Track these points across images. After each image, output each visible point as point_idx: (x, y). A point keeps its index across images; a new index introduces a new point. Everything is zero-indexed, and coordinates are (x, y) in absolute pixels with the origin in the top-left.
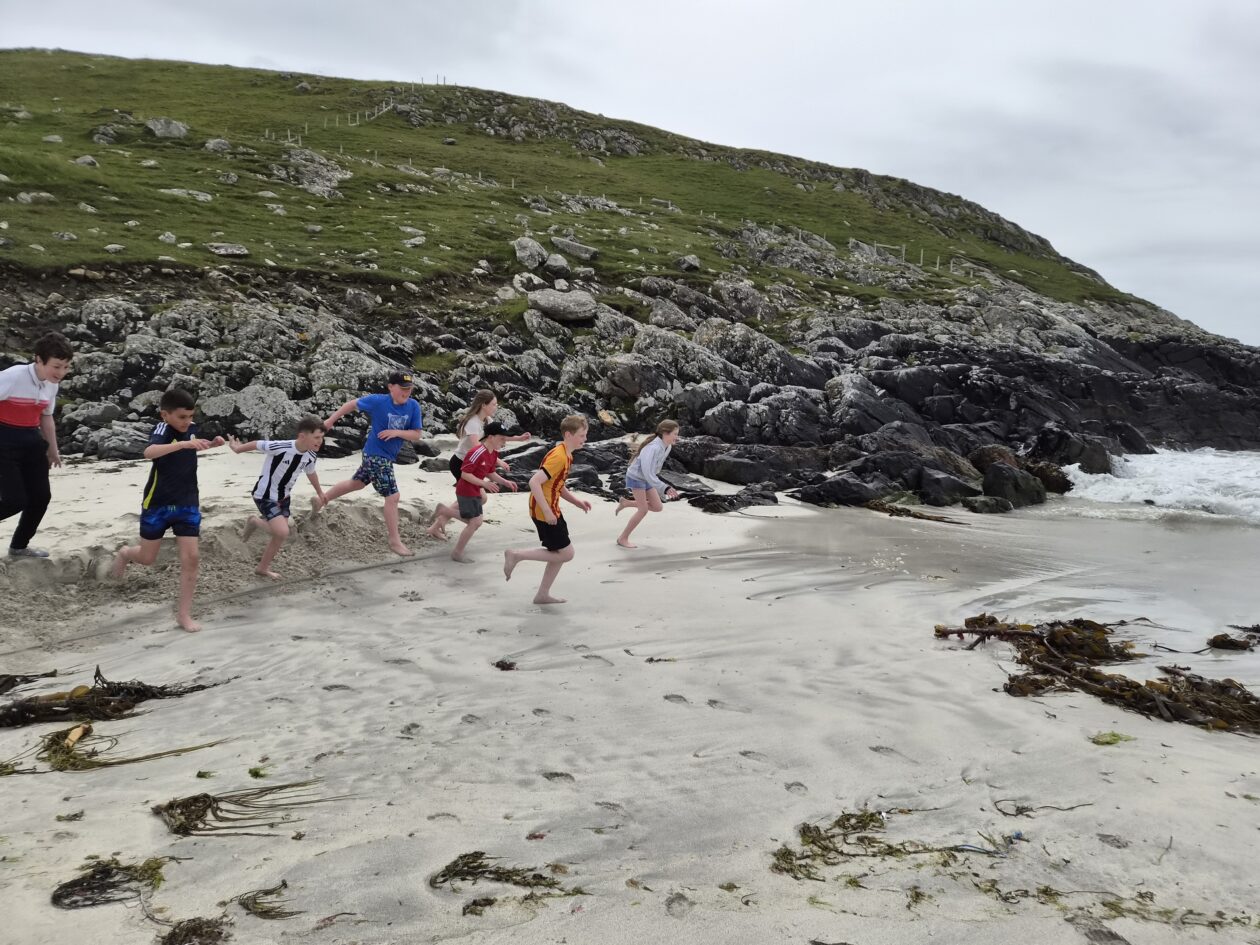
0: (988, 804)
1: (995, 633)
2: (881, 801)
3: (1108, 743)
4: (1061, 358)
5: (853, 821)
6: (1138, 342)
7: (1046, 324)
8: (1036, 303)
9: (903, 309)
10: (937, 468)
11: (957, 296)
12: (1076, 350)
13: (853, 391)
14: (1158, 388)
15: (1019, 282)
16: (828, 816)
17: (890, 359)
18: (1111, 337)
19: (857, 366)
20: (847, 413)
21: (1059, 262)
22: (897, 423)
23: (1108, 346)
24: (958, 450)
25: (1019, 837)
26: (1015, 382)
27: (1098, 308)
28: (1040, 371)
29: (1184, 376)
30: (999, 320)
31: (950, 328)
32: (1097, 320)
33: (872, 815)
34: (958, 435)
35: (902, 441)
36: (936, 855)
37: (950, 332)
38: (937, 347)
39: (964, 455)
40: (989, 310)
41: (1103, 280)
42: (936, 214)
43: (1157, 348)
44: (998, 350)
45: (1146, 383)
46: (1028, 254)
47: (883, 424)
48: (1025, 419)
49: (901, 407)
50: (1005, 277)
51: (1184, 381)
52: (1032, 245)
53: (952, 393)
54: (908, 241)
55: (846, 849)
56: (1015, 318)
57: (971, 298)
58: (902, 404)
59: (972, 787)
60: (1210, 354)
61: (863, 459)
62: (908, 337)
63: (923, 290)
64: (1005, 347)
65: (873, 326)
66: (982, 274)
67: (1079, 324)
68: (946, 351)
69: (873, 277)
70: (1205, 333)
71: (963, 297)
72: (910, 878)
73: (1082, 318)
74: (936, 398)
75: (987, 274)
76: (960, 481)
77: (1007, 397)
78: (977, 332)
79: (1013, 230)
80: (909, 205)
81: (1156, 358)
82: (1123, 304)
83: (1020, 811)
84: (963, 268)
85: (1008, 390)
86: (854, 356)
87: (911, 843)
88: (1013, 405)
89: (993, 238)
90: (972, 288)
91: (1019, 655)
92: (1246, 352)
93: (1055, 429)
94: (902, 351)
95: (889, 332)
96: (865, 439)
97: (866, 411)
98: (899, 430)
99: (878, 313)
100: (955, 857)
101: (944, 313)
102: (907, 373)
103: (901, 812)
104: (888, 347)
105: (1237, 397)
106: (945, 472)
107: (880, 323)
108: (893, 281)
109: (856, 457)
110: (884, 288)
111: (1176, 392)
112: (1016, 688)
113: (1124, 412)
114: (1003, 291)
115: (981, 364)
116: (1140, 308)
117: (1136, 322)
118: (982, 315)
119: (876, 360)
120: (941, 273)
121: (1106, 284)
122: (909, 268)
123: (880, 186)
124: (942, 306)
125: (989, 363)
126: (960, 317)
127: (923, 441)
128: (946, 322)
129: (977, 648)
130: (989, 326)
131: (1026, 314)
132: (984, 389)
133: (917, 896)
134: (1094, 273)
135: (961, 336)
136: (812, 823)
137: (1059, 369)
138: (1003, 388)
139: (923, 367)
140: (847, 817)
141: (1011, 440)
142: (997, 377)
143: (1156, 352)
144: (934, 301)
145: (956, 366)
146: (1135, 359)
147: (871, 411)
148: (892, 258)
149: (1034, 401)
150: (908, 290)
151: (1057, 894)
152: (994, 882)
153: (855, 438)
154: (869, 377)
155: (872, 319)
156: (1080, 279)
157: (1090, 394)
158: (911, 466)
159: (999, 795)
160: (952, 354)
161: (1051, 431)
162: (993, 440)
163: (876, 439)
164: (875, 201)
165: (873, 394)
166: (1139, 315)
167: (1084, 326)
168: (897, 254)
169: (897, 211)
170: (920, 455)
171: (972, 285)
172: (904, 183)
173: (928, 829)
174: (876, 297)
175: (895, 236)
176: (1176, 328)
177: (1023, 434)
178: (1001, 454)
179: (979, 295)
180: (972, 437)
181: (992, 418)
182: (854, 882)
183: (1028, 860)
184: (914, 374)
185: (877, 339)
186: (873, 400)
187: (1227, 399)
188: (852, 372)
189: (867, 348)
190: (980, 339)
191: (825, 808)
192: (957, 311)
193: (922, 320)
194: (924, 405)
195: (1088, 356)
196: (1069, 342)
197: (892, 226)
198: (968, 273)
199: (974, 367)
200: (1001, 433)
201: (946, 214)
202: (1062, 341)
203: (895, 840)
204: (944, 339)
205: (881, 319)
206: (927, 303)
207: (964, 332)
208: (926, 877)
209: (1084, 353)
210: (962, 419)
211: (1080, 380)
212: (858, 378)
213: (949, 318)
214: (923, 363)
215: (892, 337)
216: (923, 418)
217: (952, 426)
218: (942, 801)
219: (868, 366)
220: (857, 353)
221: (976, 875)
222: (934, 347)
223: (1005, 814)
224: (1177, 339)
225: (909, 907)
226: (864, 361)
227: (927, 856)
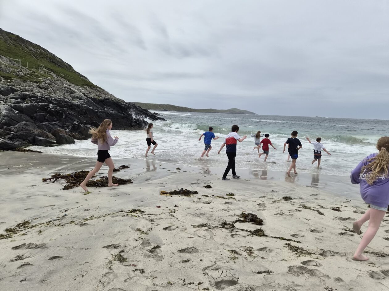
0: (58, 211)
1: (60, 177)
2: (29, 219)
3: (87, 194)
4: (78, 103)
5: (21, 224)
6: (99, 99)
7: (72, 92)
8: (69, 85)
9: (22, 83)
10: (40, 136)
11: (42, 80)
12: (82, 100)
13: (5, 111)
14: (104, 112)
15: (64, 78)
16: (13, 226)
17: (19, 100)
18: (91, 97)
19: (6, 102)
20: (4, 119)
21: (75, 73)
22: (24, 122)
23: (91, 100)
24: (47, 131)
25: (66, 215)
26: (64, 110)
27: (88, 89)
28: (72, 107)
29: (110, 109)
30: (57, 90)
31: (41, 91)
32: (88, 92)
33: (27, 222)
34: (47, 126)
35: (27, 128)
36: (45, 224)
37: (41, 93)
38: (37, 97)
39: (49, 132)
40: (54, 86)
41: (89, 80)
42: (31, 50)
43: (104, 101)
44: (58, 99)
45: (101, 111)
46: (65, 69)
47: (19, 123)
48: (68, 121)
49: (25, 117)
50: (59, 76)
51: (111, 111)
52: (66, 66)
53: (43, 113)
54: (21, 58)
55: (20, 230)
56: (63, 90)
57: (47, 82)
58: (25, 116)
59: (54, 210)
60: (116, 103)
61: (12, 134)
62: (25, 93)
63: (29, 77)
64: (60, 99)
65: (11, 88)
66: (50, 73)
67: (82, 93)
68: (40, 98)
69: (9, 70)
70: (115, 98)
71: (45, 81)
72: (39, 229)
73: (83, 91)
74: (38, 114)
75: (52, 74)
76: (48, 140)
77: (62, 114)
78: (50, 93)
79: (59, 60)
80: (21, 45)
81: (103, 104)
82: (95, 88)
83: (66, 211)
84: (43, 71)
85: (62, 112)
86: (4, 98)
87: (38, 224)
88: (64, 117)
89: (53, 62)
90: (47, 78)
91: (67, 181)
92: (125, 104)
93: (77, 124)
94: (24, 98)
95: (17, 91)
96: (12, 128)
97: (11, 118)
98: (25, 124)
99: (12, 83)
100: (50, 223)
101: (38, 86)
102: (26, 106)
103: (35, 219)
104: (18, 96)
105: (122, 115)
106: (43, 137)
107: (13, 87)
108: (17, 72)
109: (10, 134)
110: (14, 75)
111: (108, 113)
112: (65, 188)
113: (96, 119)
114: (58, 80)
115: (53, 104)
116: (99, 90)
117: (98, 94)
118: (51, 88)
119: (13, 101)
120: (36, 71)
121: (90, 82)
122: (23, 68)
123: (8, 36)
124: (37, 83)
125: (55, 103)
126: (44, 88)
127: (34, 128)
128: (39, 89)
129: (55, 182)
130: (54, 92)
131: (66, 89)
132: (54, 112)
133: (40, 231)
134: (86, 78)
135: (45, 94)
136: (9, 228)
137: (77, 106)
138: (60, 111)
139: (32, 104)
140: (20, 224)
141: (64, 127)
142: (58, 108)
143: (103, 102)
144: (34, 81)
145: (44, 104)
146: (98, 104)
147: (13, 118)
148: (16, 63)
149: (70, 115)
150: (24, 77)
151: (74, 221)
152: (59, 224)
153: (8, 127)
154: (11, 106)
155: (10, 85)
156: (82, 79)
157: (87, 114)
158: (31, 136)
159: (61, 210)
160: (42, 100)
161: (75, 124)
162: (58, 127)
163: (16, 128)
164: (6, 41)
165: (14, 112)
166: (99, 92)
167: (84, 94)
168: (18, 62)
169: (16, 46)
170: (34, 132)
171: (47, 77)
172: (18, 37)
173: (43, 220)
174: (11, 78)
175: (15, 55)
176: (108, 96)
177: (68, 125)
178: (61, 131)
179: (50, 81)
180: (51, 126)
181: (57, 121)
182: (23, 235)
183: (68, 218)
184: (29, 106)
185: (13, 93)
186: (14, 114)
187: (120, 116)
188: (4, 104)
189: (9, 96)
190: (52, 95)
191: (12, 225)
192: (43, 85)
193: (30, 88)
194: (34, 116)
195: (85, 102)
196: (79, 98)
197: (14, 52)
198: (45, 73)
199: (50, 104)
200: (61, 125)
201: (35, 51)
202: (77, 98)
203: (34, 225)
204: (39, 95)
205: (14, 86)
206: (31, 82)
207: (46, 93)
208: (43, 228)
209: (84, 102)
210: (48, 121)
211: (84, 109)
212: (7, 107)
213: (40, 87)
214: (32, 102)
215: (19, 93)
216: (34, 121)
217: (44, 123)
218: (46, 214)
219: (10, 102)
220: (5, 97)
221: (55, 224)
222: (36, 97)
223: (62, 212)
224: (108, 99)
225: (39, 234)
226: (9, 100)
227: (43, 225)
